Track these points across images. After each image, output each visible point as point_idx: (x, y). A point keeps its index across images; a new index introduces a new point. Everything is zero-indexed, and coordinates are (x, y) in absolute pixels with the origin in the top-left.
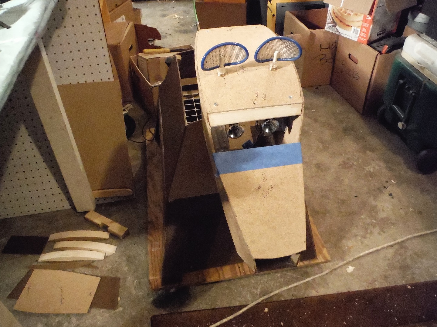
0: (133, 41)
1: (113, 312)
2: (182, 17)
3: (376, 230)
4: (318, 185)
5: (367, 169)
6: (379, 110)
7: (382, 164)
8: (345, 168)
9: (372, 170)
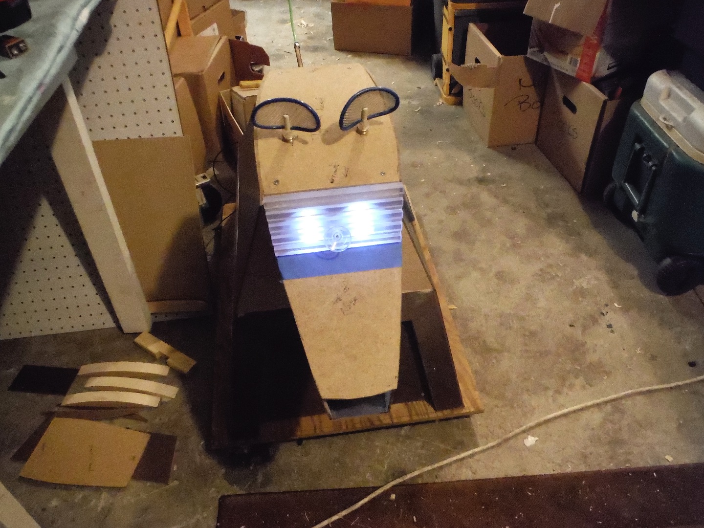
0: (226, 66)
1: (164, 487)
2: (311, 25)
3: (579, 382)
4: (496, 306)
5: (577, 283)
6: (607, 190)
7: (603, 277)
8: (543, 281)
9: (585, 285)
